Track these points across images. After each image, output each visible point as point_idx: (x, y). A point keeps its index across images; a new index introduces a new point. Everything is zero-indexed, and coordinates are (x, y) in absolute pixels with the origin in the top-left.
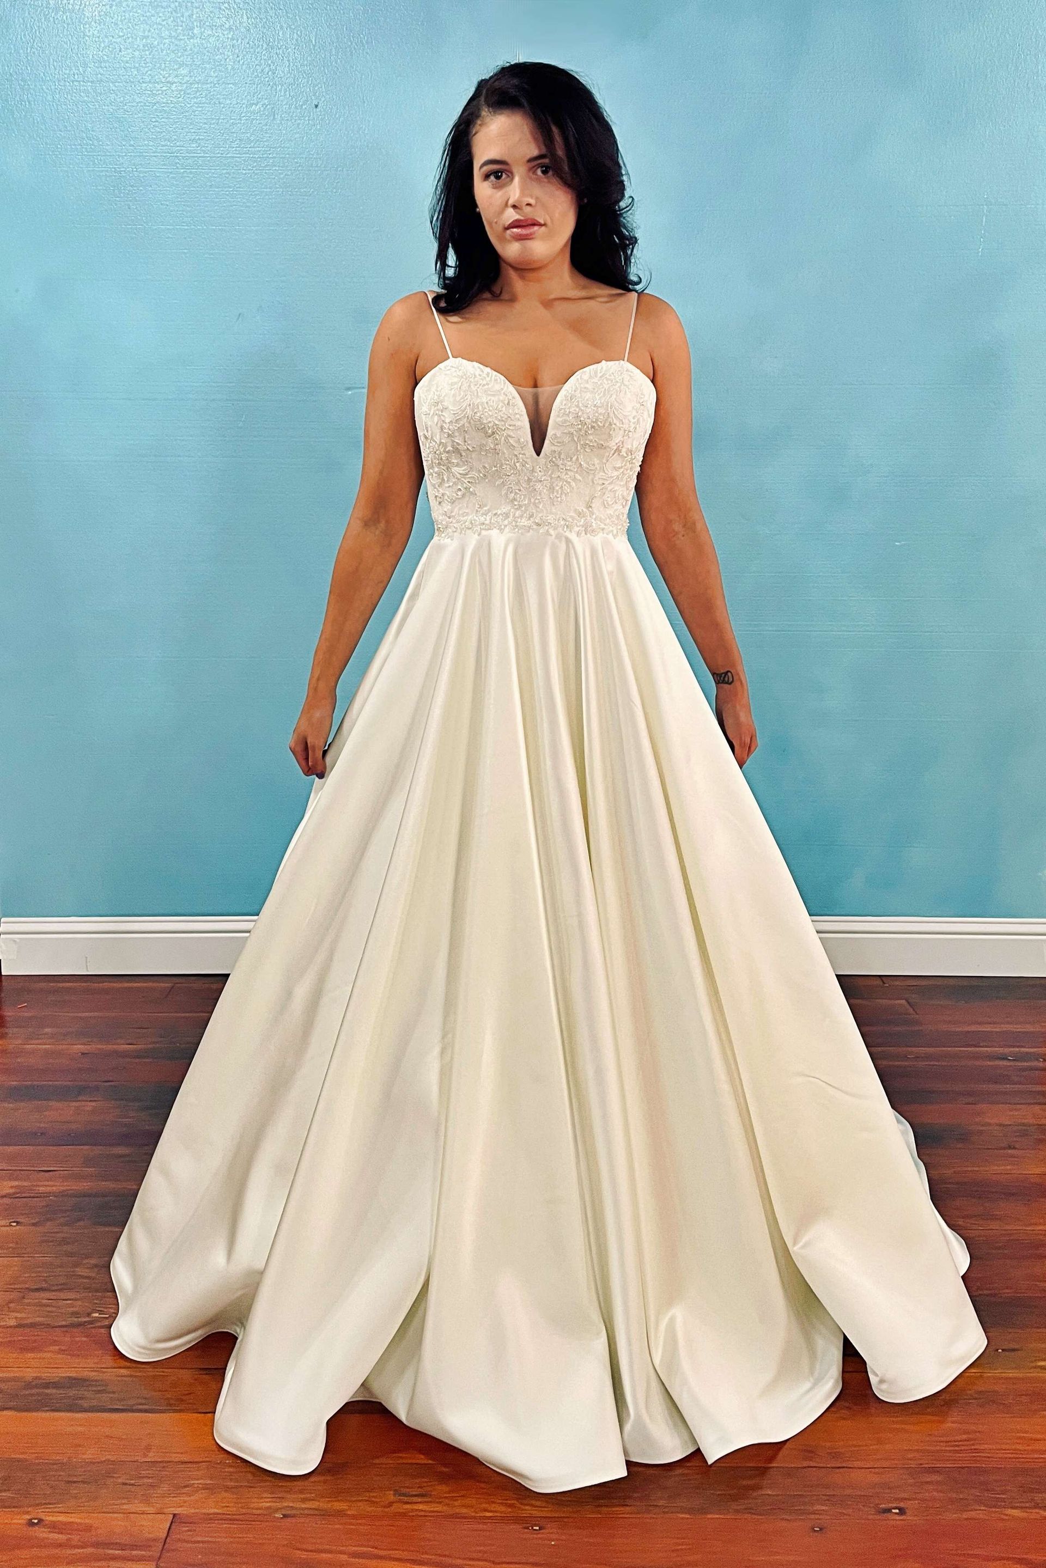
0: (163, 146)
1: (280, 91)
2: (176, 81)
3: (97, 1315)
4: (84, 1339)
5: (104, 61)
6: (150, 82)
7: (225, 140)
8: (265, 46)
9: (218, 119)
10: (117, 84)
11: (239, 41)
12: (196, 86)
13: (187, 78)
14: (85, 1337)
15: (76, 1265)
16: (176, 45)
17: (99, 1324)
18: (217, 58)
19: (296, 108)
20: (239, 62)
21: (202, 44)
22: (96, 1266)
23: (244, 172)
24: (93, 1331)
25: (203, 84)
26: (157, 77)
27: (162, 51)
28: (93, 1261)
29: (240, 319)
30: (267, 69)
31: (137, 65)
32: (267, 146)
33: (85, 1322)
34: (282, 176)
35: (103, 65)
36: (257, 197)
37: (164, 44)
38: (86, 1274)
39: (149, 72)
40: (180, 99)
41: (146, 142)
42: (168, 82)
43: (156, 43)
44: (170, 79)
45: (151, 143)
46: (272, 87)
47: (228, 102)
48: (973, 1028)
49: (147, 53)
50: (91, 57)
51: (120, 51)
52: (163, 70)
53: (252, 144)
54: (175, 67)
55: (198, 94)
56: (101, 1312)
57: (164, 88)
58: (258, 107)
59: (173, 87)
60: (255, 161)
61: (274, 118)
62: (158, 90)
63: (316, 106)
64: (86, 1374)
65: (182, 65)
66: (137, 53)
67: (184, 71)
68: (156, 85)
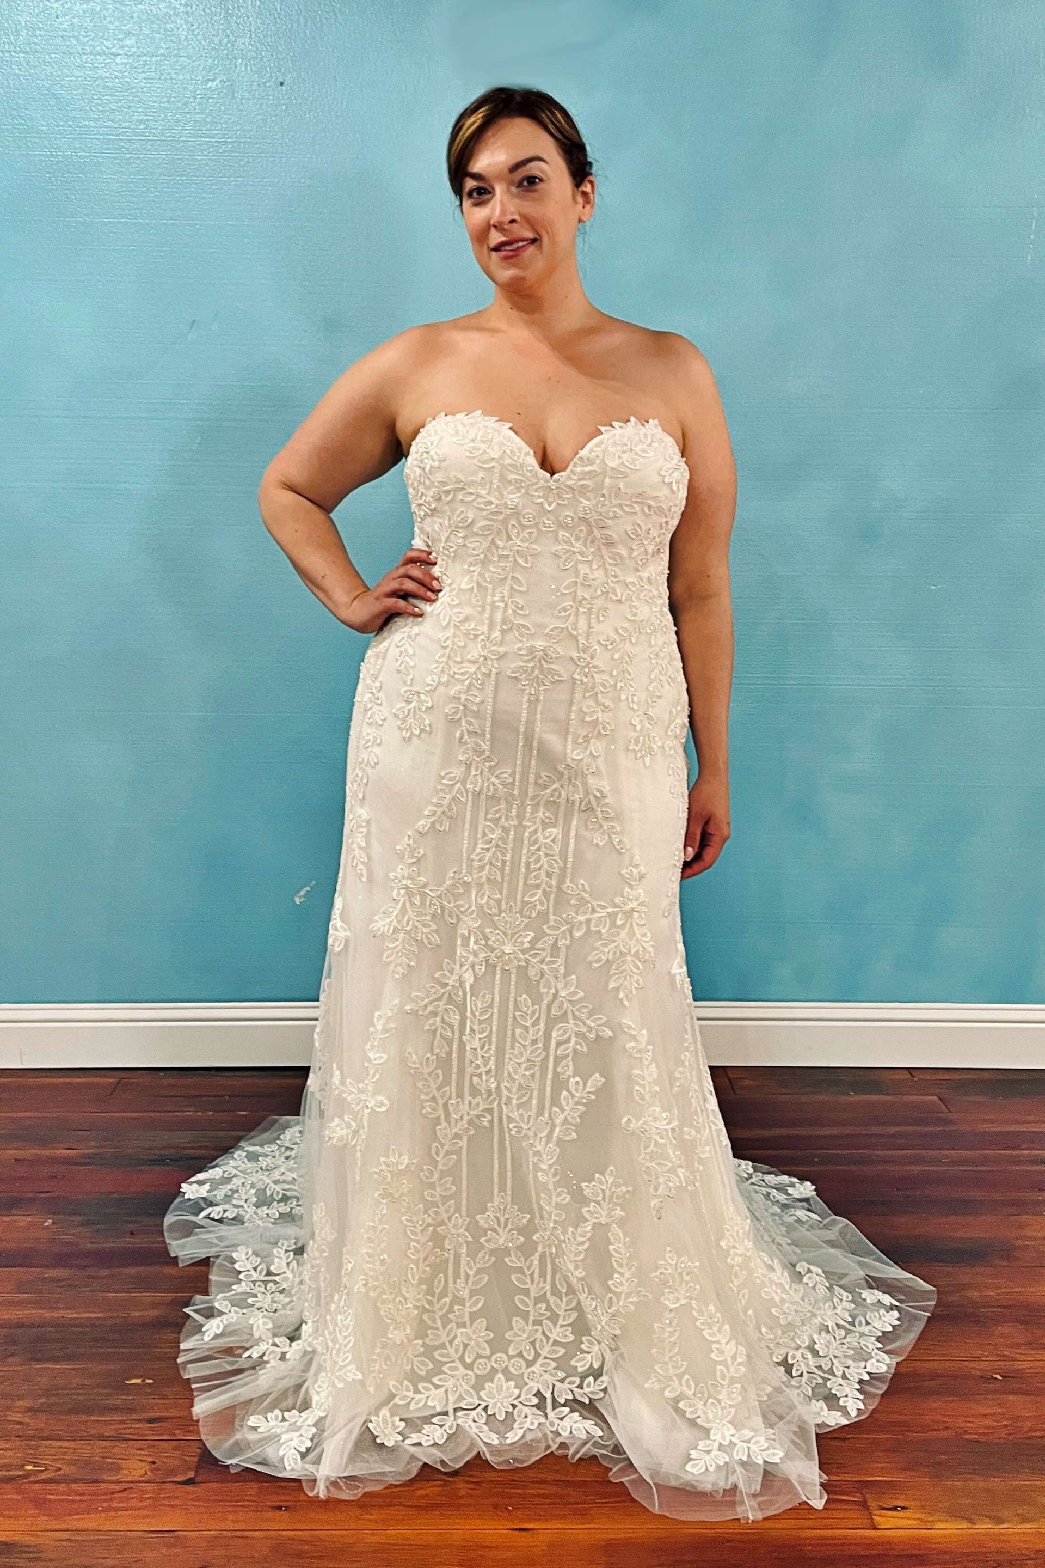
0: (106, 127)
1: (241, 64)
2: (121, 52)
3: (30, 1468)
4: (15, 1497)
5: (39, 29)
6: (91, 54)
7: (178, 121)
8: (223, 13)
9: (170, 97)
10: (53, 56)
11: (194, 7)
12: (144, 58)
13: (134, 50)
14: (18, 1493)
15: (8, 1408)
16: (121, 11)
17: (32, 1479)
18: (168, 26)
19: (259, 85)
20: (193, 31)
21: (151, 11)
22: (30, 1409)
23: (199, 158)
24: (27, 1486)
25: (153, 56)
26: (98, 48)
27: (105, 18)
28: (27, 1403)
29: (195, 326)
30: (225, 41)
31: (76, 34)
32: (226, 129)
33: (19, 1476)
34: (242, 163)
35: (38, 33)
36: (214, 187)
37: (107, 10)
38: (18, 1419)
39: (90, 42)
40: (126, 74)
41: (87, 123)
42: (113, 54)
43: (98, 9)
44: (114, 50)
45: (92, 124)
46: (231, 60)
47: (181, 77)
48: (1014, 1128)
49: (88, 20)
50: (23, 24)
51: (57, 17)
52: (107, 40)
53: (208, 127)
54: (120, 36)
55: (147, 67)
56: (35, 1464)
57: (108, 61)
58: (215, 83)
59: (118, 60)
60: (213, 146)
61: (233, 97)
62: (100, 63)
63: (282, 84)
64: (17, 1538)
65: (128, 34)
66: (76, 20)
67: (128, 42)
68: (98, 57)
